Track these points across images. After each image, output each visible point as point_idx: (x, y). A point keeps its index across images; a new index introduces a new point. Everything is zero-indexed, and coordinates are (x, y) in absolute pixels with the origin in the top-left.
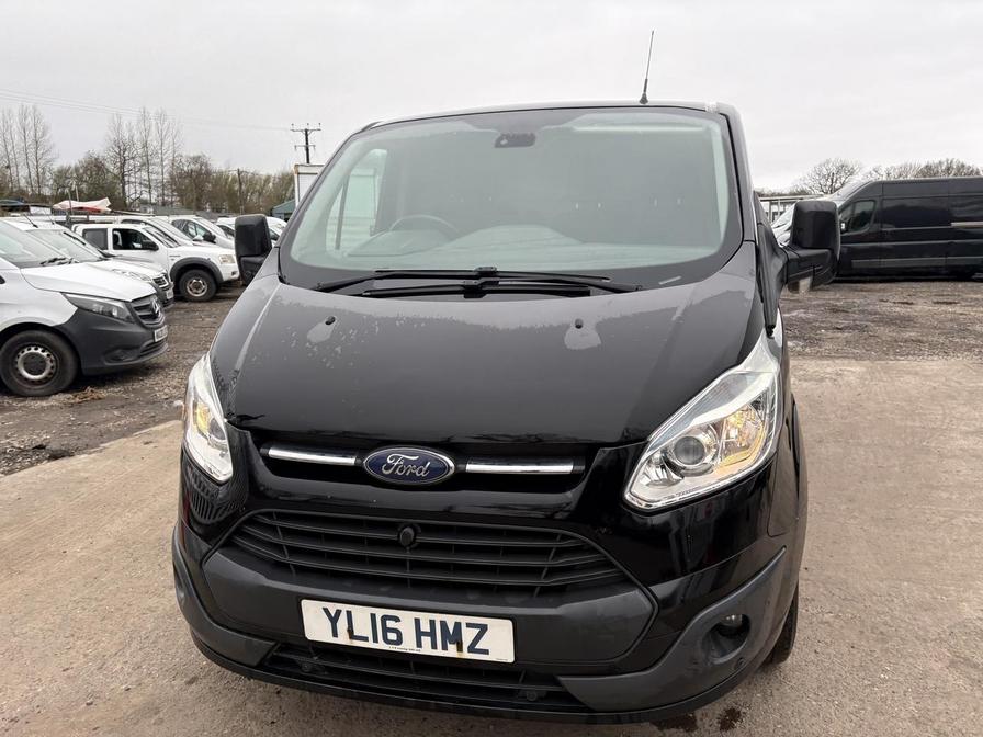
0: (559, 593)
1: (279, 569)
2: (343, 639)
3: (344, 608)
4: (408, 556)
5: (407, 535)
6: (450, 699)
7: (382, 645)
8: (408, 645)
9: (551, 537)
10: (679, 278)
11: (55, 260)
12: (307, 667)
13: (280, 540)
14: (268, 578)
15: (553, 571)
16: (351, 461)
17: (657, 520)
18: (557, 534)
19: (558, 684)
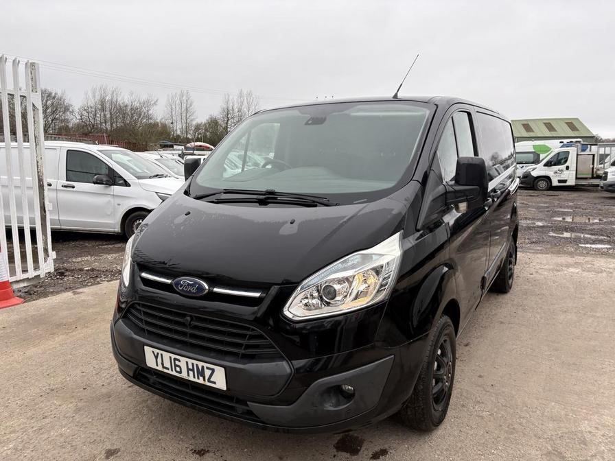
0: (251, 358)
1: (140, 331)
2: (160, 368)
3: (160, 352)
4: (188, 331)
5: (187, 320)
6: (205, 406)
7: (174, 373)
8: (184, 375)
9: (248, 329)
10: (365, 200)
11: (157, 175)
12: (151, 381)
13: (142, 317)
14: (135, 334)
15: (248, 347)
16: (169, 281)
17: (298, 326)
18: (250, 328)
19: (247, 405)
